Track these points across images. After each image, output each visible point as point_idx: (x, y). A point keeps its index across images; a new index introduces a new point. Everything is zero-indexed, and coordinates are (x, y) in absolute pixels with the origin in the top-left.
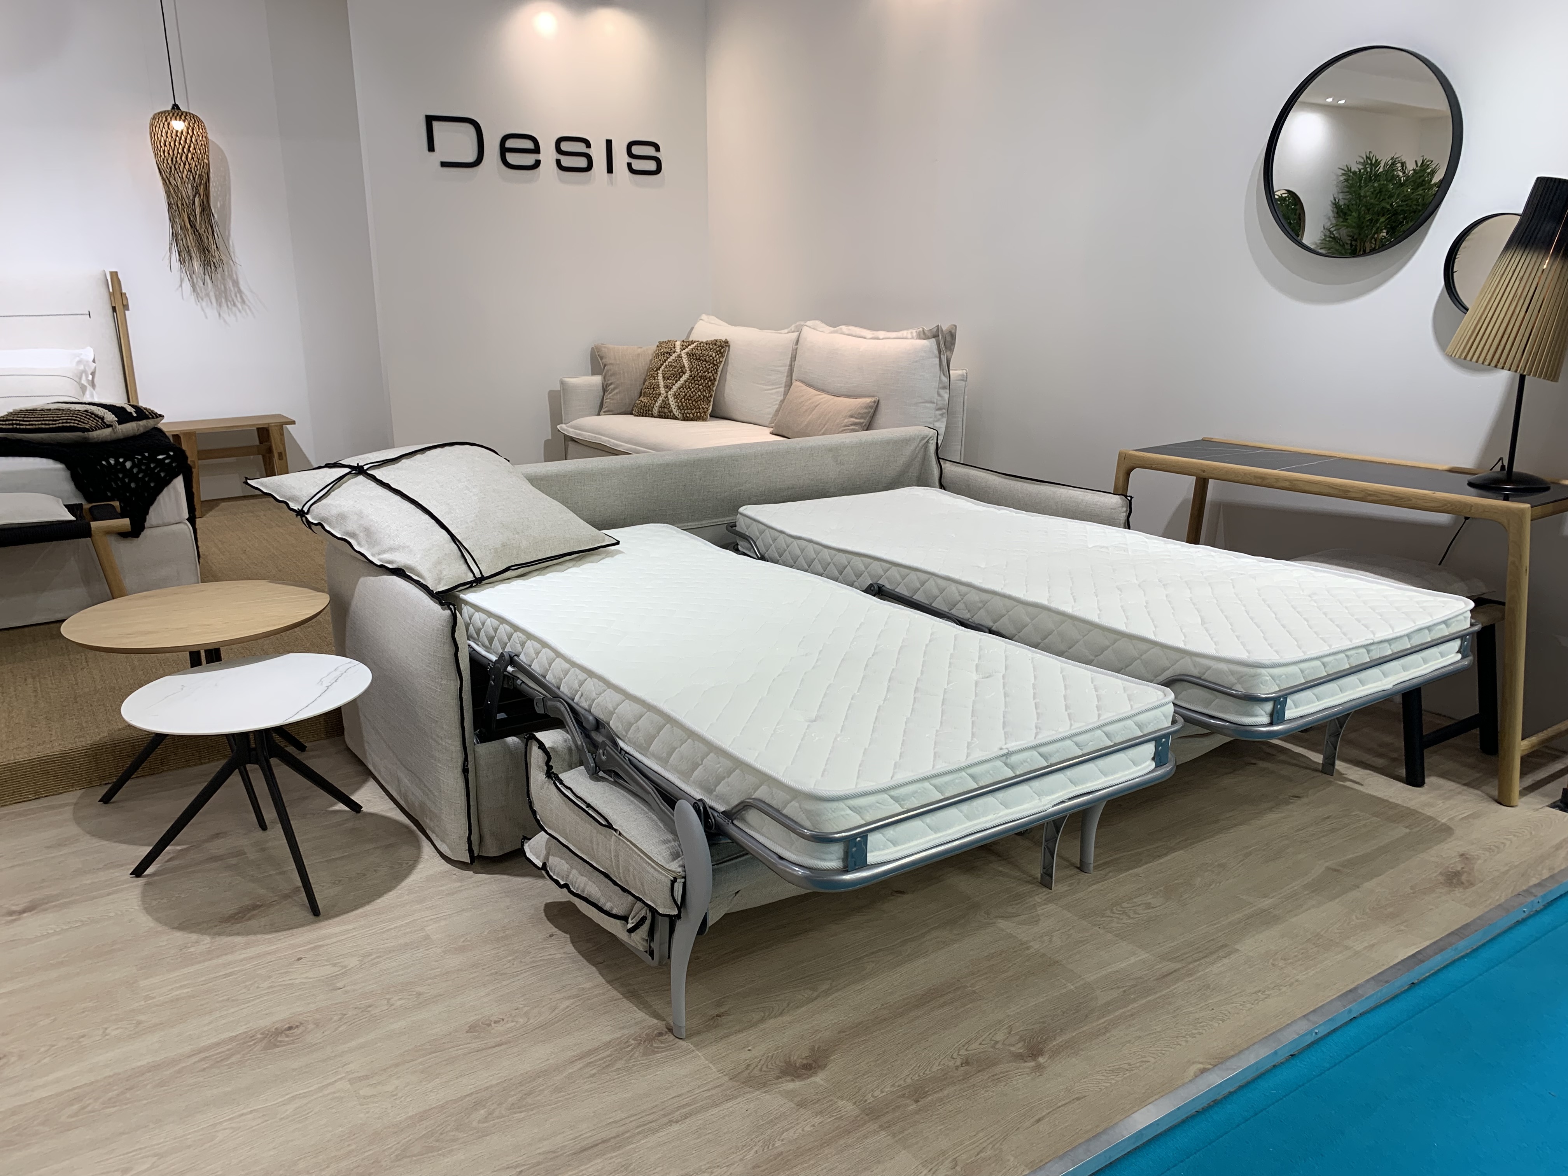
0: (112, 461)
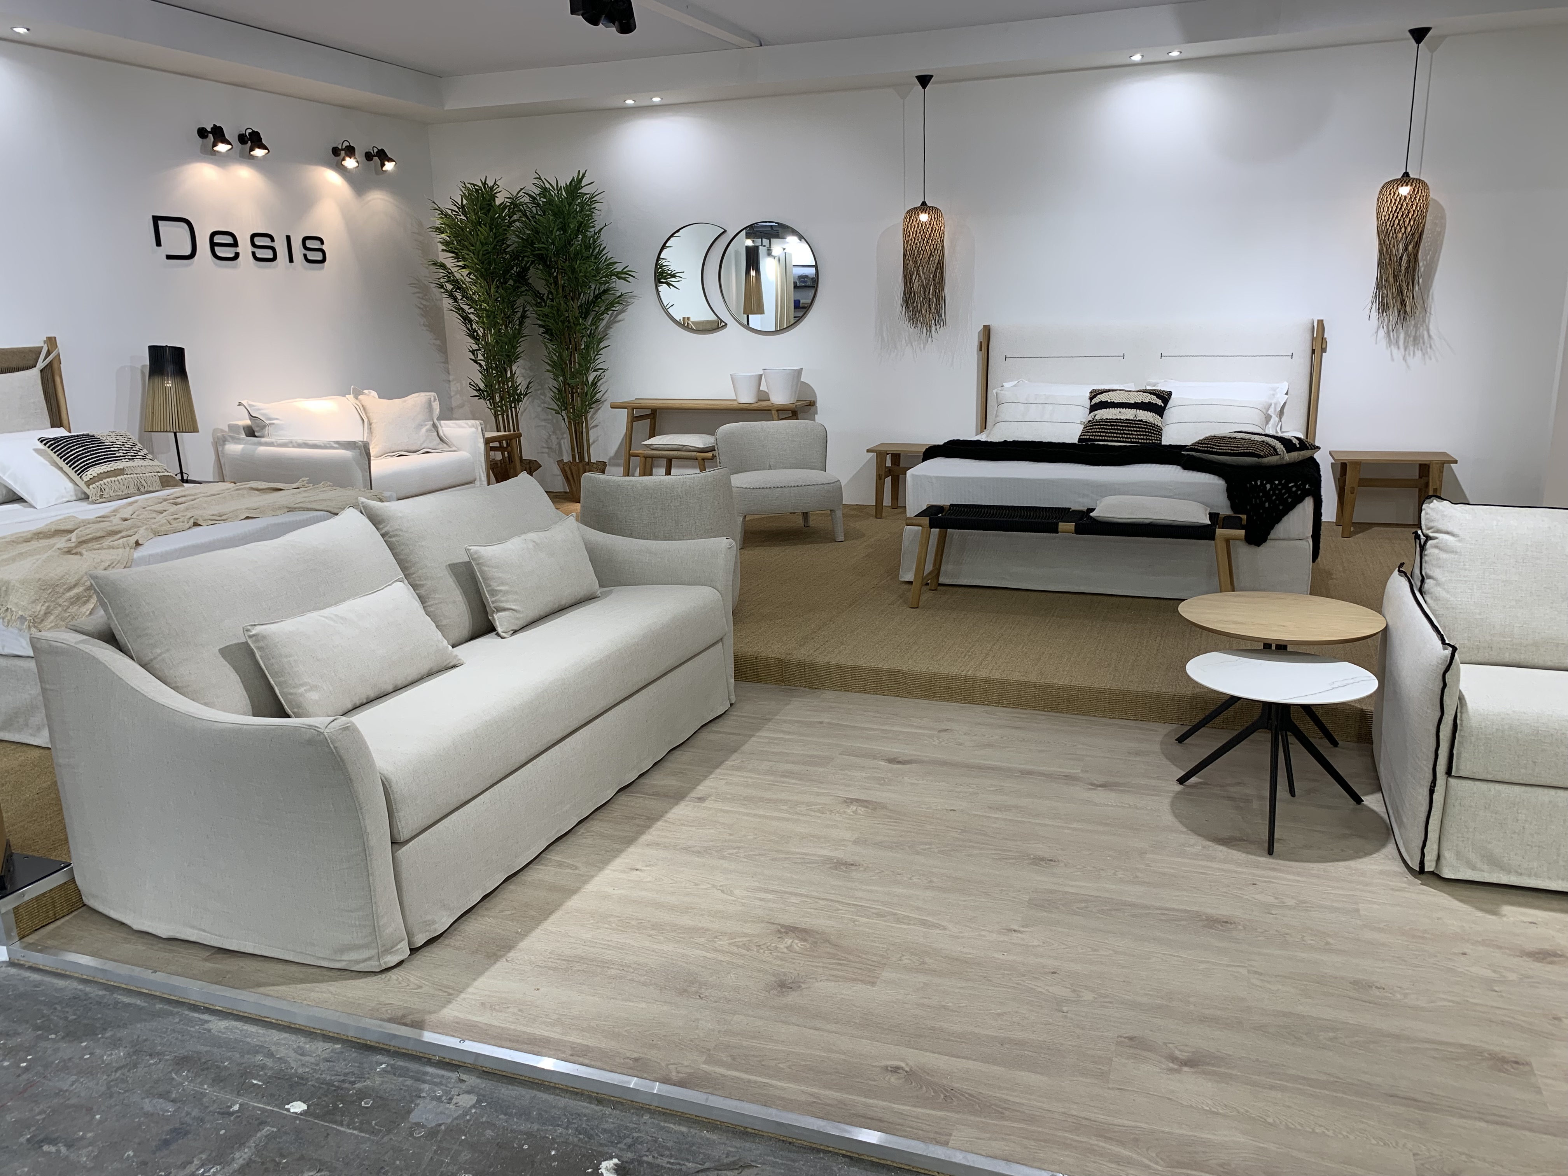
0: (1258, 482)
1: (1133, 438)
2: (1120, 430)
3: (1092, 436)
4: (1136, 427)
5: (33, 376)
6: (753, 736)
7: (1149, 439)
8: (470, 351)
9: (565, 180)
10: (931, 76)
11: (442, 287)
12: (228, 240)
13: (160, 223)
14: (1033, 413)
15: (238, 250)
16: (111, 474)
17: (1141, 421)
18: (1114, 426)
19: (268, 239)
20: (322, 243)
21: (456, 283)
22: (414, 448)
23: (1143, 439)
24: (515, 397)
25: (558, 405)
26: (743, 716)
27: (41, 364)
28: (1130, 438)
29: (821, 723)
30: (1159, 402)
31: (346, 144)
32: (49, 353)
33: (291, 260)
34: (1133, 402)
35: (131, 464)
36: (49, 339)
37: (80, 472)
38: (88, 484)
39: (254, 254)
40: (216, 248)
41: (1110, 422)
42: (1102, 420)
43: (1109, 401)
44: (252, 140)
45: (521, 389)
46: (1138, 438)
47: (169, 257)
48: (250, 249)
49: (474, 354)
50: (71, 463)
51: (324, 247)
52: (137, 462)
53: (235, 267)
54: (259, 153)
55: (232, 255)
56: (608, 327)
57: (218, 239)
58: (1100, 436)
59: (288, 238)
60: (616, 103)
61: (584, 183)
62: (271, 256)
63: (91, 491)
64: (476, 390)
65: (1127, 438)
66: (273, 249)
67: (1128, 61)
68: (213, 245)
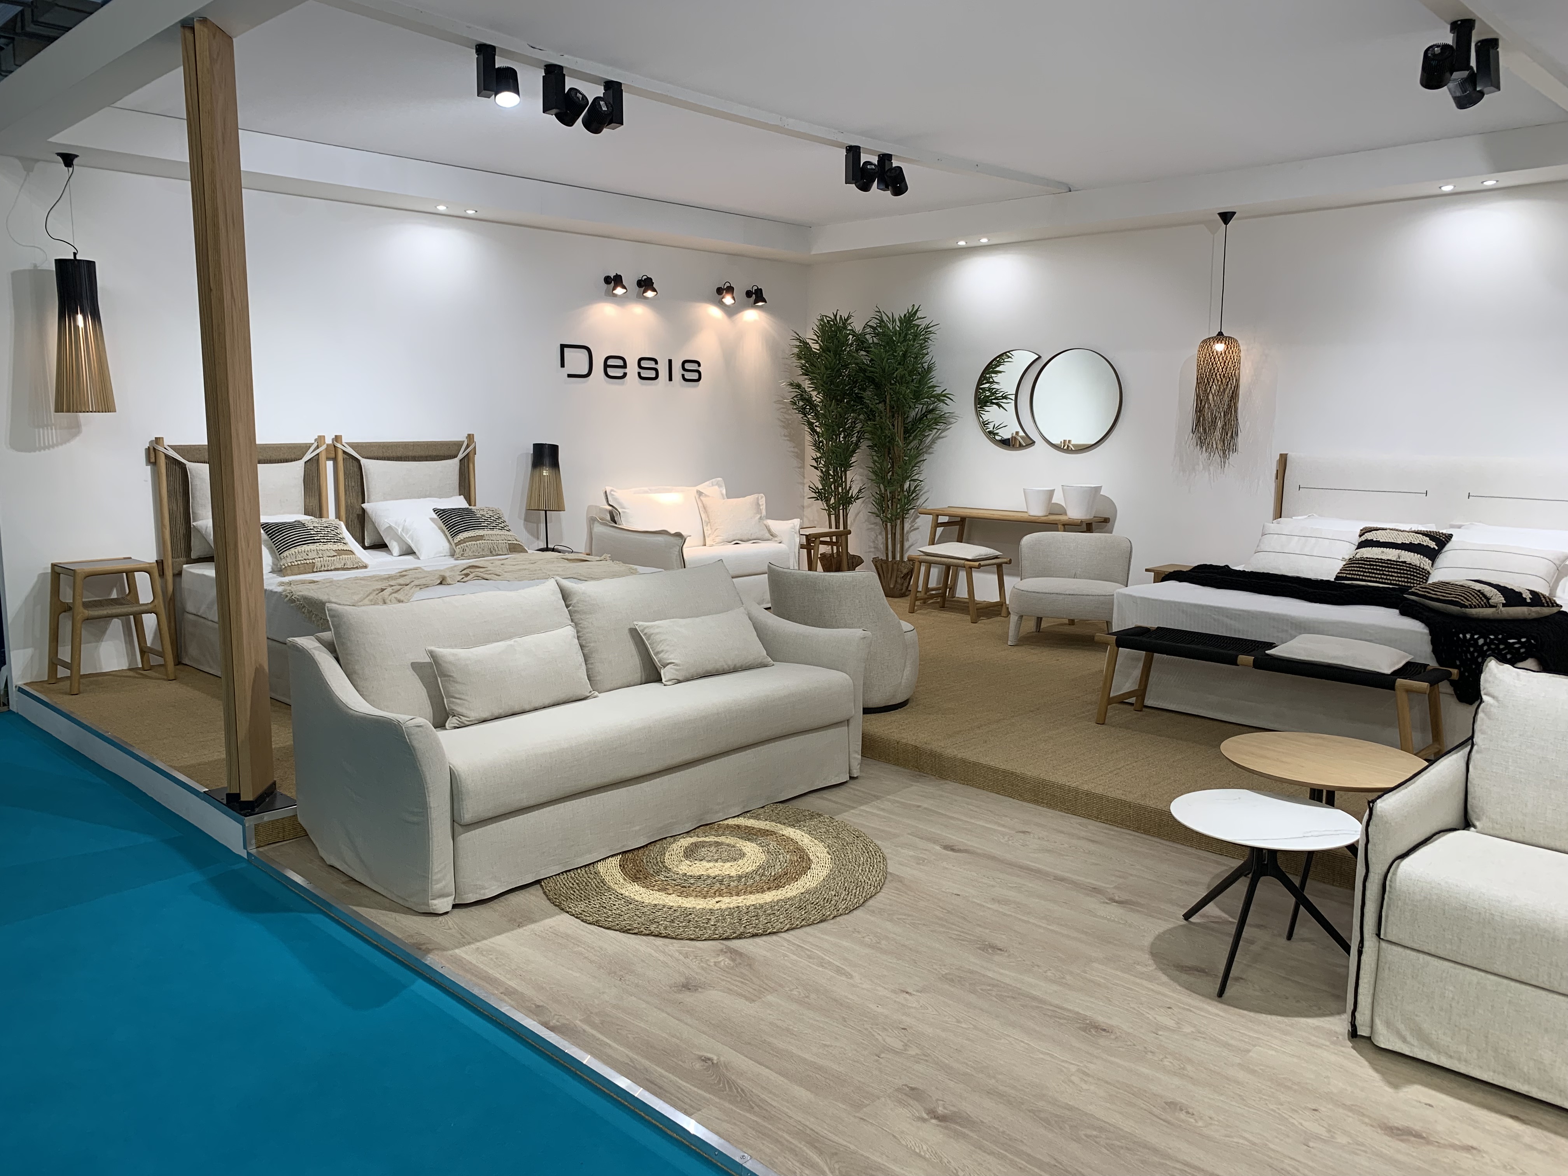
0: (1468, 636)
1: (1394, 580)
2: (1379, 570)
3: (1349, 574)
4: (1397, 568)
5: (454, 463)
6: (853, 808)
7: (1410, 582)
8: (814, 459)
9: (900, 312)
10: (1234, 213)
11: (795, 404)
12: (620, 363)
13: (566, 350)
14: (1294, 545)
15: (626, 370)
16: (474, 539)
17: (1405, 562)
18: (1373, 565)
19: (653, 363)
20: (699, 365)
21: (809, 401)
22: (745, 538)
23: (1404, 581)
24: (846, 500)
25: (878, 509)
26: (858, 790)
27: (461, 455)
28: (1389, 579)
29: (919, 806)
30: (1433, 545)
31: (728, 284)
32: (468, 446)
33: (670, 379)
34: (1400, 542)
35: (490, 532)
36: (469, 435)
37: (454, 535)
38: (457, 544)
39: (639, 374)
40: (608, 369)
41: (1370, 561)
42: (1362, 559)
43: (1375, 540)
44: (646, 284)
45: (854, 491)
46: (1398, 581)
47: (569, 376)
48: (637, 369)
49: (817, 462)
50: (450, 527)
51: (700, 369)
52: (496, 532)
53: (623, 384)
54: (650, 294)
55: (621, 375)
56: (933, 441)
57: (611, 362)
58: (1358, 575)
59: (670, 361)
60: (950, 244)
61: (919, 314)
62: (654, 376)
63: (458, 550)
64: (815, 493)
65: (1386, 579)
66: (656, 370)
67: (1438, 192)
68: (606, 366)
